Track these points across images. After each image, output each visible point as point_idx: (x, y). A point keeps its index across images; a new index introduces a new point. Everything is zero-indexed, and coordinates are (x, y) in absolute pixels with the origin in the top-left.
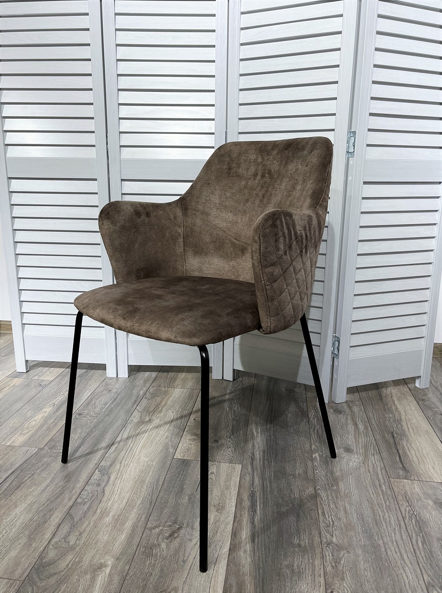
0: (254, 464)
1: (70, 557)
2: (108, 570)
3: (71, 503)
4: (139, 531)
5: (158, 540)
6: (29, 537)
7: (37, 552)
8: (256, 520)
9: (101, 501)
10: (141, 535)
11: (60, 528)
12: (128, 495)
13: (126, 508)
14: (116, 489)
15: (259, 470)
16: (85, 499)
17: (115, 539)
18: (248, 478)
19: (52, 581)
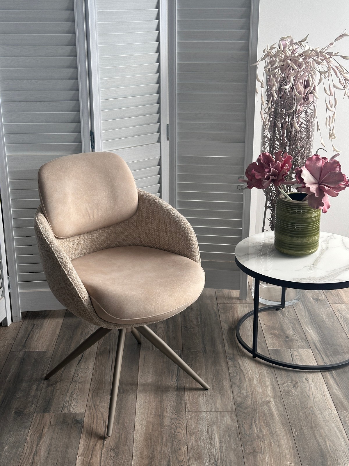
0: (318, 348)
1: (250, 400)
2: (273, 403)
3: (228, 377)
4: (276, 386)
5: (289, 389)
6: (220, 394)
7: (231, 399)
8: (334, 376)
9: (244, 374)
10: (279, 387)
11: (233, 388)
12: (257, 370)
13: (261, 376)
14: (247, 368)
15: (322, 351)
16: (233, 374)
17: (266, 390)
18: (318, 356)
19: (249, 409)
